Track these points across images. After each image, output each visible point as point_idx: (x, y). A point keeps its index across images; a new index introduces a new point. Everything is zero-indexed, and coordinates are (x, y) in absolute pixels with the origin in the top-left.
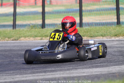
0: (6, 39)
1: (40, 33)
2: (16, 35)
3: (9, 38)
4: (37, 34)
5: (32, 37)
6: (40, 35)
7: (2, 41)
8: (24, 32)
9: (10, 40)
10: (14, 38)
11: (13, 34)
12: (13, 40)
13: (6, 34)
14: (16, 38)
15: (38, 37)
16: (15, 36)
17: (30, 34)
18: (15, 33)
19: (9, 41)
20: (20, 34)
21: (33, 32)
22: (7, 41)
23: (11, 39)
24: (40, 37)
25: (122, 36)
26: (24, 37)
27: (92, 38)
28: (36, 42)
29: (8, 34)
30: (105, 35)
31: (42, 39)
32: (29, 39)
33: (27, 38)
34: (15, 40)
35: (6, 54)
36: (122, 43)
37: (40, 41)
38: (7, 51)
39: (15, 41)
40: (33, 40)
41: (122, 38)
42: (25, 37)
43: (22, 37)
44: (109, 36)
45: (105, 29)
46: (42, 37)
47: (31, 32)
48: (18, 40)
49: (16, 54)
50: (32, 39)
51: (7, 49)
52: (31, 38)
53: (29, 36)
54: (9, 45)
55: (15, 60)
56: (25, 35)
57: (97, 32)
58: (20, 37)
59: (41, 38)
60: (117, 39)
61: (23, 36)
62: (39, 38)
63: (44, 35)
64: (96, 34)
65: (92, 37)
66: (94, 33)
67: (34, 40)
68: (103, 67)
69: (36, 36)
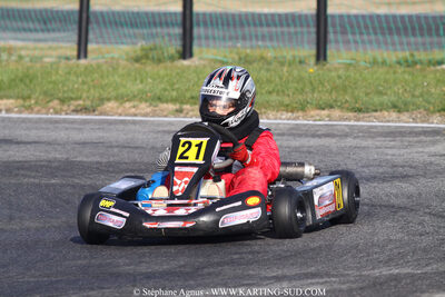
0: (51, 104)
1: (172, 85)
2: (89, 89)
3: (62, 101)
4: (165, 90)
5: (146, 101)
6: (174, 94)
7: (38, 112)
9: (65, 107)
10: (81, 102)
11: (76, 86)
12: (76, 111)
13: (54, 83)
14: (88, 103)
15: (167, 102)
16: (84, 95)
17: (141, 87)
18: (84, 83)
20: (102, 87)
21: (150, 80)
22: (56, 113)
23: (72, 107)
24: (174, 101)
26: (116, 99)
27: (361, 115)
29: (60, 85)
30: (406, 104)
31: (180, 111)
32: (134, 107)
33: (127, 105)
34: (85, 110)
42: (121, 99)
43: (109, 100)
44: (422, 110)
45: (407, 77)
46: (182, 103)
47: (142, 82)
48: (94, 111)
50: (144, 107)
52: (143, 105)
53: (134, 96)
56: (122, 90)
57: (380, 93)
58: (102, 100)
59: (177, 106)
61: (113, 94)
62: (172, 107)
63: (188, 95)
64: (376, 99)
65: (360, 110)
66: (366, 94)
67: (154, 114)
69: (160, 99)
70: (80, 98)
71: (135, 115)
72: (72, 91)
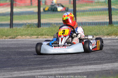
0: (3, 37)
1: (35, 32)
2: (13, 33)
3: (6, 36)
4: (34, 33)
5: (28, 35)
6: (36, 34)
8: (21, 31)
9: (7, 38)
10: (11, 36)
11: (10, 33)
12: (10, 39)
13: (4, 32)
14: (13, 36)
15: (34, 36)
16: (12, 35)
17: (27, 32)
18: (12, 32)
19: (6, 40)
20: (17, 33)
21: (29, 31)
22: (5, 39)
23: (9, 38)
24: (36, 35)
25: (114, 35)
26: (21, 35)
28: (32, 40)
29: (6, 33)
30: (98, 34)
31: (38, 38)
32: (25, 37)
33: (23, 37)
34: (12, 38)
35: (4, 51)
36: (114, 42)
37: (36, 39)
38: (5, 48)
39: (12, 40)
40: (29, 39)
41: (114, 37)
42: (22, 35)
43: (19, 35)
44: (102, 35)
45: (98, 28)
46: (38, 36)
47: (27, 31)
48: (15, 38)
49: (14, 51)
50: (28, 37)
51: (4, 47)
53: (25, 34)
54: (6, 43)
55: (12, 57)
56: (22, 33)
57: (91, 32)
58: (17, 36)
59: (37, 36)
60: (109, 38)
61: (20, 34)
62: (35, 37)
63: (40, 34)
66: (87, 32)
67: (31, 38)
68: (97, 64)
69: (32, 35)
70: (11, 35)
71: (26, 39)
72: (9, 34)
